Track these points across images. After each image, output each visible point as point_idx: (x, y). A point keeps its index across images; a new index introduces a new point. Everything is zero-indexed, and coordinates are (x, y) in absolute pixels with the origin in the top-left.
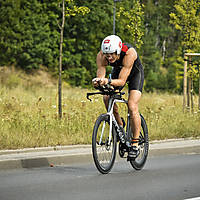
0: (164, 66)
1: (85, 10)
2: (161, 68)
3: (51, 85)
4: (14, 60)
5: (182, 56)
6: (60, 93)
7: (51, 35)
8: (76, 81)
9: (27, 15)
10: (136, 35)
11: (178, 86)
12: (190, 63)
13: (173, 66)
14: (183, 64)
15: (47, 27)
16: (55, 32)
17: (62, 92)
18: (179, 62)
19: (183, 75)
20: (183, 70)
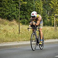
0: (48, 18)
1: (26, 3)
2: (48, 19)
3: (16, 24)
4: (6, 17)
5: (54, 16)
6: (19, 26)
7: (17, 10)
8: (23, 23)
9: (10, 4)
10: (41, 10)
11: (53, 24)
12: (56, 18)
13: (51, 19)
14: (54, 18)
15: (15, 8)
16: (18, 9)
17: (20, 26)
18: (53, 18)
19: (54, 21)
20: (54, 20)
